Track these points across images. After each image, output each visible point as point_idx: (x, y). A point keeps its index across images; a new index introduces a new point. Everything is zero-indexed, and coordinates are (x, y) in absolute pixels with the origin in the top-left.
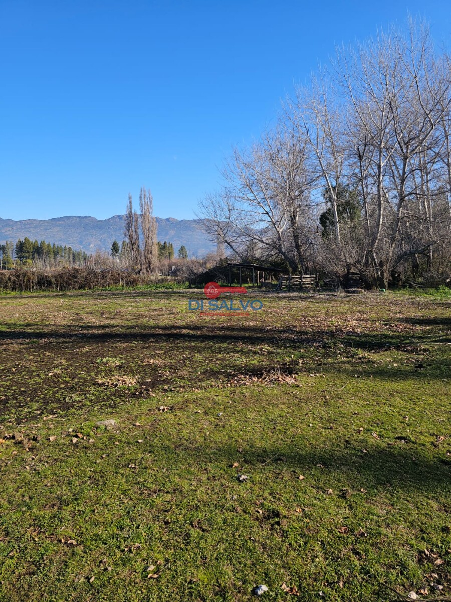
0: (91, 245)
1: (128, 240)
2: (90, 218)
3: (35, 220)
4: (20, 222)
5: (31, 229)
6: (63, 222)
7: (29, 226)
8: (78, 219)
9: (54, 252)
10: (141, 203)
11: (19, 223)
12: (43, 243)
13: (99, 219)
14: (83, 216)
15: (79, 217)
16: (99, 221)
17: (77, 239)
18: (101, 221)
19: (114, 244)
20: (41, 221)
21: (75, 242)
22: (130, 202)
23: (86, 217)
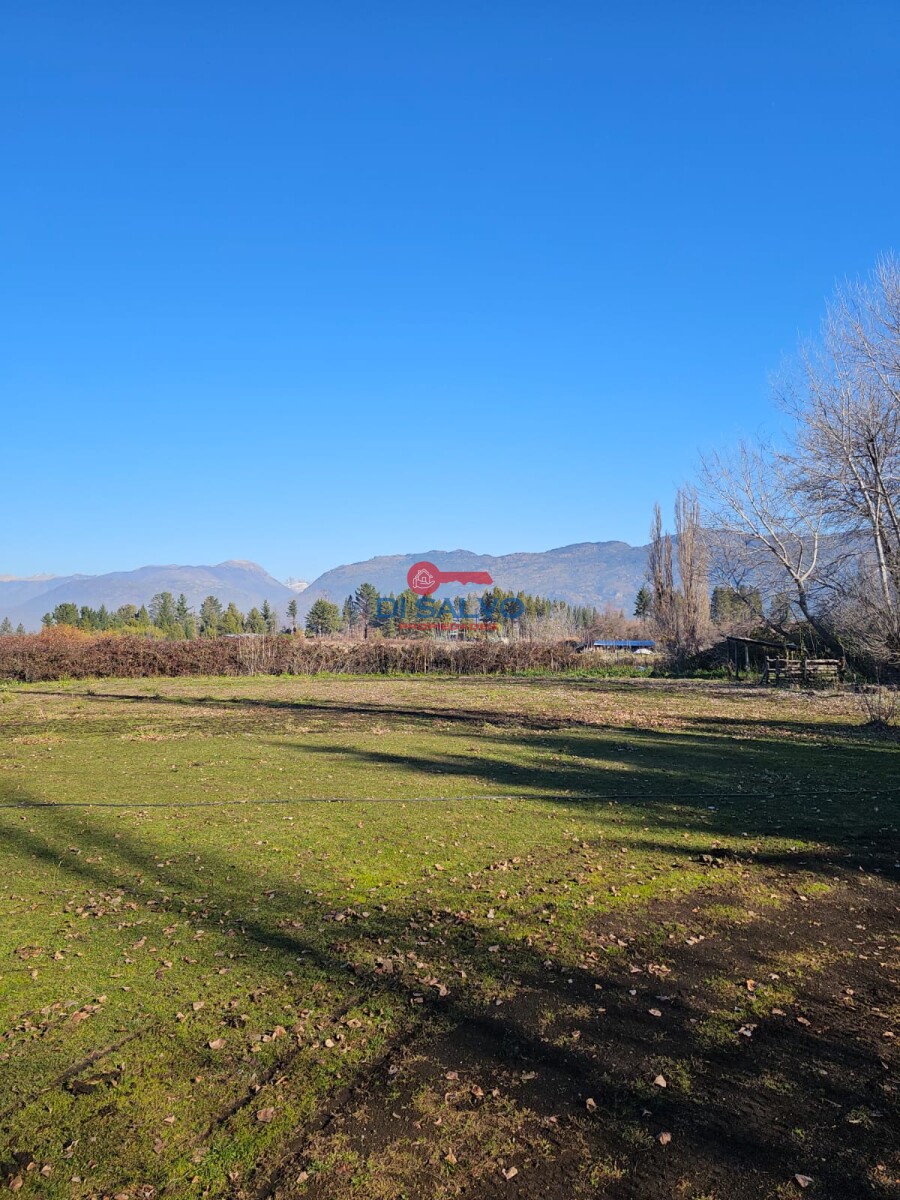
0: (618, 595)
1: (651, 588)
2: (616, 545)
3: (524, 554)
4: (502, 558)
5: (518, 570)
6: (570, 555)
7: (514, 565)
8: (595, 548)
9: (537, 610)
10: (678, 517)
11: (499, 560)
12: (520, 595)
13: (633, 545)
14: (605, 541)
15: (598, 543)
16: (634, 549)
17: (593, 585)
18: (637, 549)
19: (641, 593)
20: (535, 554)
21: (589, 589)
22: (658, 518)
23: (610, 543)
